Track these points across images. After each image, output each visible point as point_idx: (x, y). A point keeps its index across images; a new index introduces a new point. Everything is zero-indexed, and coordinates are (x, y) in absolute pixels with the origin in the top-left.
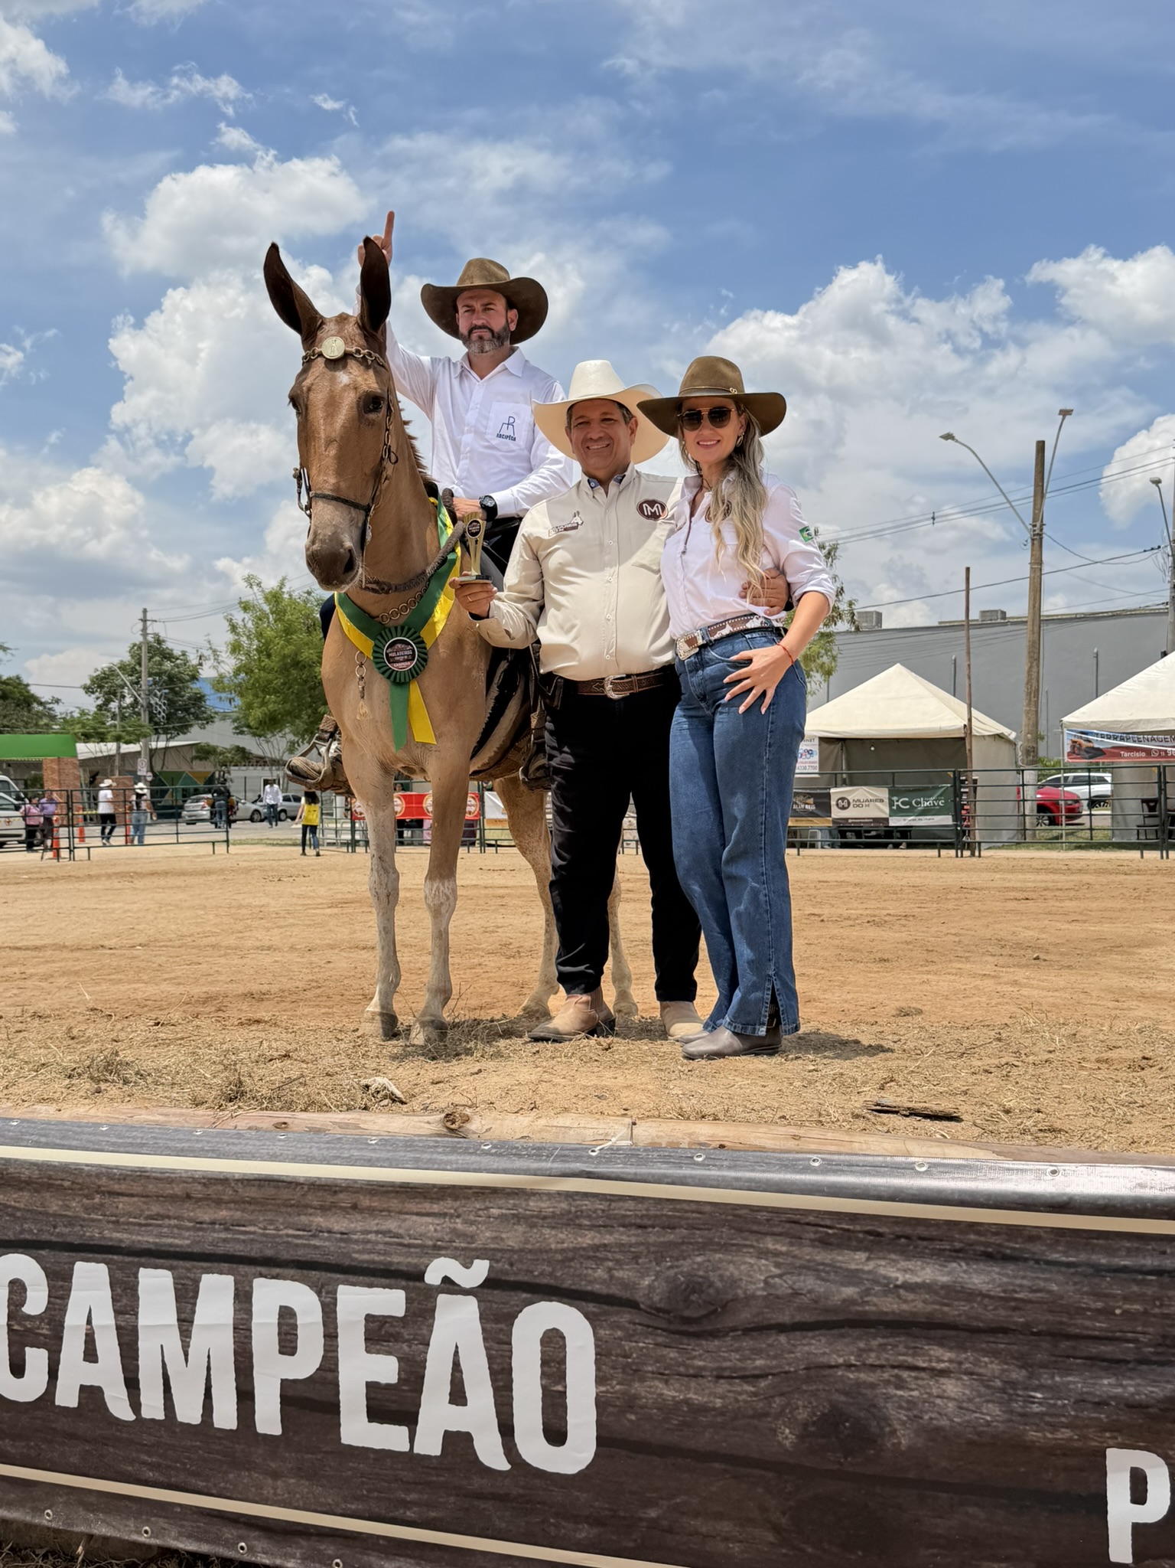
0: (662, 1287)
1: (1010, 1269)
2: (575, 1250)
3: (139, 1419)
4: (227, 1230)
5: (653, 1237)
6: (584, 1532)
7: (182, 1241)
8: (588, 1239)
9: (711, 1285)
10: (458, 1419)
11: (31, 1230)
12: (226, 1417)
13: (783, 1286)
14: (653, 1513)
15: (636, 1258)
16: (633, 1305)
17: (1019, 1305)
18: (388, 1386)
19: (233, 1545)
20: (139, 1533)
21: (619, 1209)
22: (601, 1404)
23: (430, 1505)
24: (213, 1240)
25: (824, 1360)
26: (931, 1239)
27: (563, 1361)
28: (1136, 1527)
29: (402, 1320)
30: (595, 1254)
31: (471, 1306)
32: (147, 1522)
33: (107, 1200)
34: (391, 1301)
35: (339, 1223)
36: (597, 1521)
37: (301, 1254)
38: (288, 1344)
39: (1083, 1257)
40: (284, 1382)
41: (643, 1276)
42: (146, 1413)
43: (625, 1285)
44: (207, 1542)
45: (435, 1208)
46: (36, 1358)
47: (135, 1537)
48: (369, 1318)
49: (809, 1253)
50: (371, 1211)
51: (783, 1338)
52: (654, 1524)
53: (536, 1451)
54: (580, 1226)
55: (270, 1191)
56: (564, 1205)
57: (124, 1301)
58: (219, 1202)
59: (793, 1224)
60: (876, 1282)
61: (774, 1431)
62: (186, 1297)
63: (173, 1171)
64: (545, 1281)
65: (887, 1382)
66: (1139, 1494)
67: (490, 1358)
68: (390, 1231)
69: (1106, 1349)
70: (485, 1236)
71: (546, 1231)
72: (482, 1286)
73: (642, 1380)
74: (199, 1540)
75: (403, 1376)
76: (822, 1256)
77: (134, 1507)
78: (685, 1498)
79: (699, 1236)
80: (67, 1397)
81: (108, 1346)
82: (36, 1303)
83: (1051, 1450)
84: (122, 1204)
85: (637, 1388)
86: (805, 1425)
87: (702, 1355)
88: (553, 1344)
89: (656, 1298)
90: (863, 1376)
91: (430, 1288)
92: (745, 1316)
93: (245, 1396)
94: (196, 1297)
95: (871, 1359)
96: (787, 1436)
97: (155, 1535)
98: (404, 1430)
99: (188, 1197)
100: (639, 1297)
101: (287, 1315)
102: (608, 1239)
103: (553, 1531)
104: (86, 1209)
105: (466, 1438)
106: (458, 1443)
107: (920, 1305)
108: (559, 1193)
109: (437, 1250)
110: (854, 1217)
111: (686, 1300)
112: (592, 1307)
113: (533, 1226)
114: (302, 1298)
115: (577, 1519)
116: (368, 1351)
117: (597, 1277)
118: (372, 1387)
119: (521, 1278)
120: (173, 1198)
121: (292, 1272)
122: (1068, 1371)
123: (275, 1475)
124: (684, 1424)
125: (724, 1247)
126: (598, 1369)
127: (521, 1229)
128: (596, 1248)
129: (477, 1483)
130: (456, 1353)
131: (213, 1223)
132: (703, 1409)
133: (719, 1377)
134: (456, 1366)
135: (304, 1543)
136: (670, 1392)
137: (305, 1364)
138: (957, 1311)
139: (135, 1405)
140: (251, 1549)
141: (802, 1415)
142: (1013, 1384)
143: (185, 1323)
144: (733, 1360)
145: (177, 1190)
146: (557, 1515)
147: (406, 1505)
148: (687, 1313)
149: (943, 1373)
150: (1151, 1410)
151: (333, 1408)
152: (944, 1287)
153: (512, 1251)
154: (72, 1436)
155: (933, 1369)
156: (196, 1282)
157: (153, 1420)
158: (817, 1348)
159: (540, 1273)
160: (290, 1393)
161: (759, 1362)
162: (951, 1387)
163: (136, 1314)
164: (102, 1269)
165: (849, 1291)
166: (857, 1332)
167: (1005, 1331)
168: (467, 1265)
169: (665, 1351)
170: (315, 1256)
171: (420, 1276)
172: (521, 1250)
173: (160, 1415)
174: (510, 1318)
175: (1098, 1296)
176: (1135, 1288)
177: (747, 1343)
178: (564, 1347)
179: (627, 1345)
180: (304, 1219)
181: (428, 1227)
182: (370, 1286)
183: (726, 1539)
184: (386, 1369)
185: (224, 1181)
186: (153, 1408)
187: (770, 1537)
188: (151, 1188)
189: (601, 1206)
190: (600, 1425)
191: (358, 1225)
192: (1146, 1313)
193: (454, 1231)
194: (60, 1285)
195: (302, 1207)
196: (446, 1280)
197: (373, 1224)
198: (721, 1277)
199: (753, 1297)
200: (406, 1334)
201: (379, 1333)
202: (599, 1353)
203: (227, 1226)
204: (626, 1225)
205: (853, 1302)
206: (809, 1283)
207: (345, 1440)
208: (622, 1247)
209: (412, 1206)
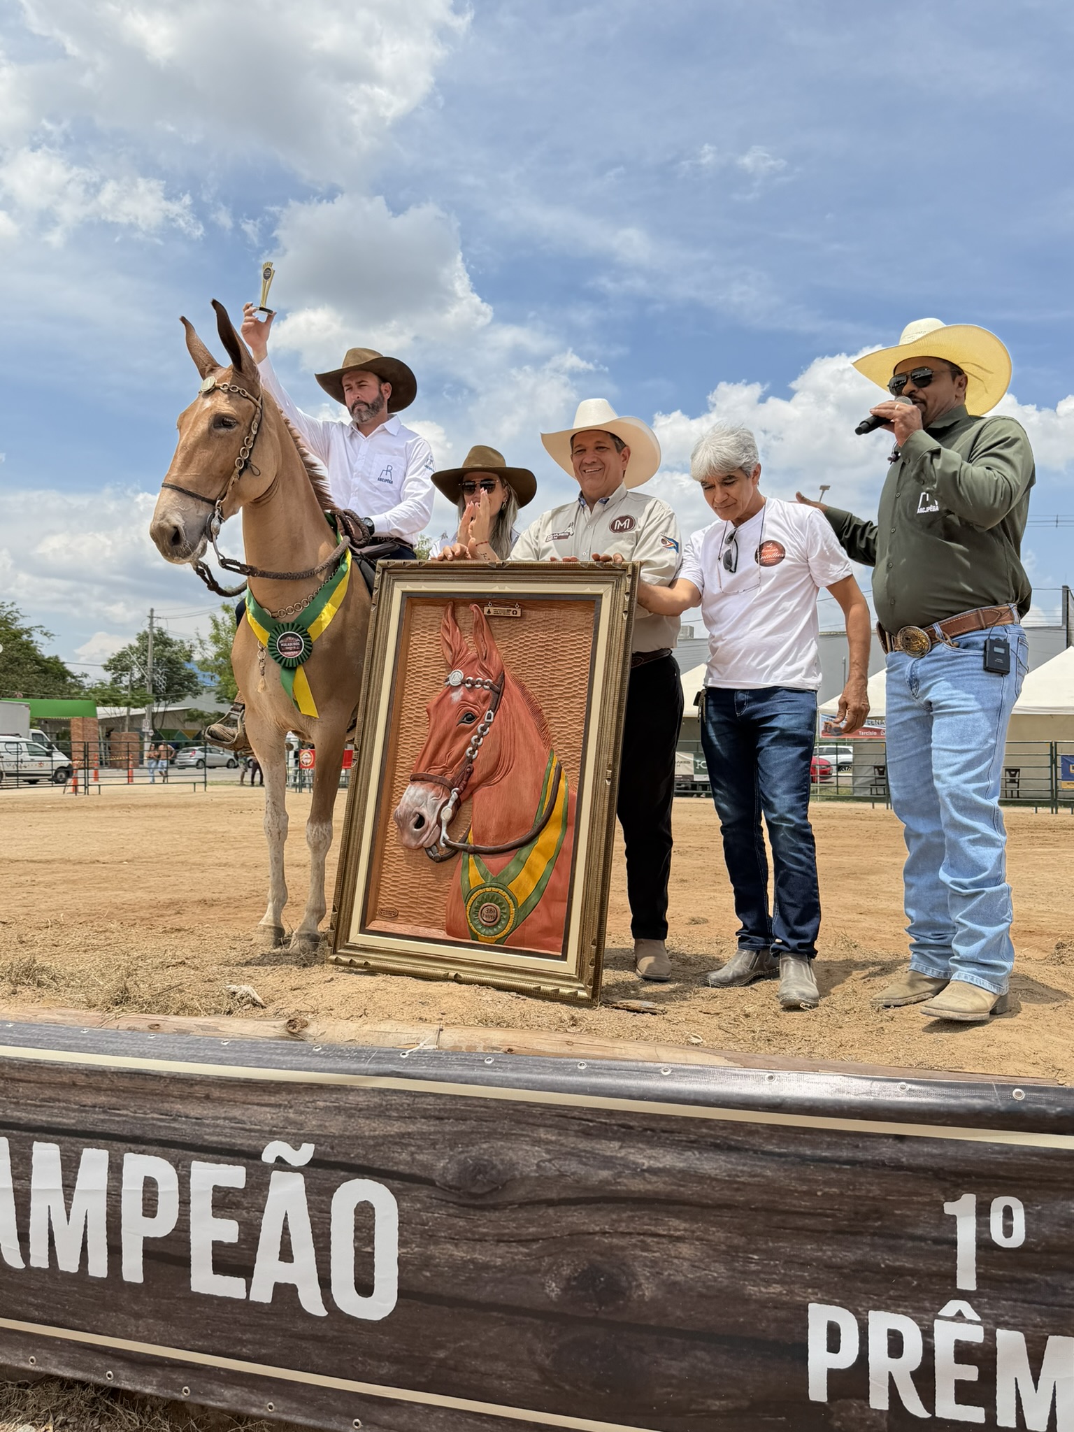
0: (453, 1168)
1: (734, 1157)
2: (385, 1137)
3: (28, 1268)
4: (105, 1112)
5: (449, 1127)
6: (386, 1369)
7: (69, 1121)
8: (396, 1128)
9: (494, 1167)
10: (286, 1272)
12: (98, 1267)
13: (552, 1169)
14: (441, 1354)
15: (434, 1144)
16: (430, 1182)
17: (740, 1187)
18: (230, 1245)
19: (100, 1372)
20: (27, 1361)
21: (423, 1104)
22: (401, 1262)
23: (262, 1344)
24: (93, 1120)
25: (584, 1228)
26: (672, 1132)
27: (372, 1228)
28: (831, 1373)
29: (243, 1192)
30: (401, 1140)
31: (298, 1181)
32: (33, 1352)
33: (9, 1085)
34: (234, 1176)
35: (195, 1110)
36: (394, 1359)
37: (163, 1135)
38: (150, 1208)
39: (792, 1149)
40: (146, 1240)
41: (439, 1160)
42: (34, 1263)
43: (424, 1166)
44: (81, 1370)
45: (273, 1100)
47: (23, 1365)
48: (216, 1189)
49: (572, 1142)
50: (221, 1101)
51: (551, 1211)
52: (442, 1363)
53: (348, 1300)
54: (390, 1117)
55: (139, 1082)
56: (377, 1100)
57: (21, 1169)
58: (98, 1090)
59: (562, 1118)
60: (626, 1166)
61: (543, 1285)
62: (70, 1167)
63: (62, 1064)
64: (359, 1162)
65: (635, 1246)
66: (834, 1345)
67: (313, 1224)
68: (235, 1118)
69: (809, 1222)
70: (312, 1123)
71: (362, 1121)
72: (308, 1165)
73: (436, 1243)
74: (74, 1367)
75: (242, 1237)
76: (584, 1144)
77: (23, 1340)
78: (468, 1342)
79: (485, 1127)
81: (6, 1209)
83: (763, 1304)
84: (22, 1089)
85: (432, 1250)
86: (569, 1280)
87: (486, 1223)
88: (365, 1214)
89: (449, 1178)
90: (615, 1241)
91: (266, 1166)
92: (520, 1193)
93: (115, 1251)
94: (77, 1167)
95: (623, 1227)
96: (553, 1289)
97: (39, 1364)
98: (242, 1281)
99: (74, 1084)
100: (435, 1176)
101: (150, 1186)
102: (412, 1128)
103: (360, 1367)
105: (293, 1289)
106: (285, 1293)
107: (661, 1186)
108: (373, 1090)
109: (273, 1135)
110: (611, 1113)
111: (474, 1179)
112: (397, 1184)
113: (351, 1116)
114: (162, 1170)
115: (380, 1358)
116: (214, 1215)
117: (401, 1159)
118: (217, 1245)
119: (339, 1159)
120: (63, 1086)
121: (155, 1149)
122: (778, 1238)
123: (138, 1316)
124: (469, 1279)
125: (506, 1136)
126: (400, 1235)
127: (341, 1118)
128: (402, 1135)
129: (301, 1326)
130: (286, 1219)
131: (94, 1106)
132: (486, 1267)
133: (499, 1241)
134: (286, 1230)
135: (159, 1372)
136: (459, 1253)
137: (163, 1225)
138: (690, 1190)
139: (26, 1256)
140: (117, 1377)
141: (566, 1271)
142: (736, 1248)
143: (69, 1187)
144: (511, 1228)
145: (65, 1079)
146: (364, 1354)
147: (242, 1342)
148: (474, 1190)
149: (679, 1239)
150: (845, 1271)
151: (184, 1262)
152: (681, 1171)
153: (334, 1137)
155: (671, 1236)
156: (79, 1154)
157: (39, 1269)
158: (577, 1218)
159: (356, 1155)
160: (151, 1248)
161: (532, 1230)
162: (685, 1250)
163: (30, 1180)
165: (605, 1174)
166: (610, 1206)
167: (729, 1207)
168: (296, 1147)
169: (455, 1221)
170: (176, 1137)
171: (257, 1155)
172: (341, 1136)
173: (45, 1265)
174: (331, 1192)
175: (804, 1180)
176: (833, 1175)
177: (522, 1215)
178: (374, 1216)
179: (424, 1215)
180: (167, 1106)
181: (266, 1116)
182: (218, 1162)
183: (500, 1377)
184: (229, 1231)
185: (102, 1072)
186: (39, 1259)
187: (536, 1377)
188: (45, 1077)
189: (407, 1101)
190: (400, 1279)
191: (211, 1113)
192: (842, 1194)
193: (287, 1119)
195: (165, 1096)
196: (279, 1160)
197: (221, 1111)
198: (502, 1160)
199: (527, 1177)
200: (245, 1203)
201: (224, 1202)
202: (402, 1223)
203: (105, 1109)
204: (427, 1117)
205: (608, 1183)
206: (573, 1166)
207: (194, 1289)
208: (423, 1135)
209: (254, 1098)
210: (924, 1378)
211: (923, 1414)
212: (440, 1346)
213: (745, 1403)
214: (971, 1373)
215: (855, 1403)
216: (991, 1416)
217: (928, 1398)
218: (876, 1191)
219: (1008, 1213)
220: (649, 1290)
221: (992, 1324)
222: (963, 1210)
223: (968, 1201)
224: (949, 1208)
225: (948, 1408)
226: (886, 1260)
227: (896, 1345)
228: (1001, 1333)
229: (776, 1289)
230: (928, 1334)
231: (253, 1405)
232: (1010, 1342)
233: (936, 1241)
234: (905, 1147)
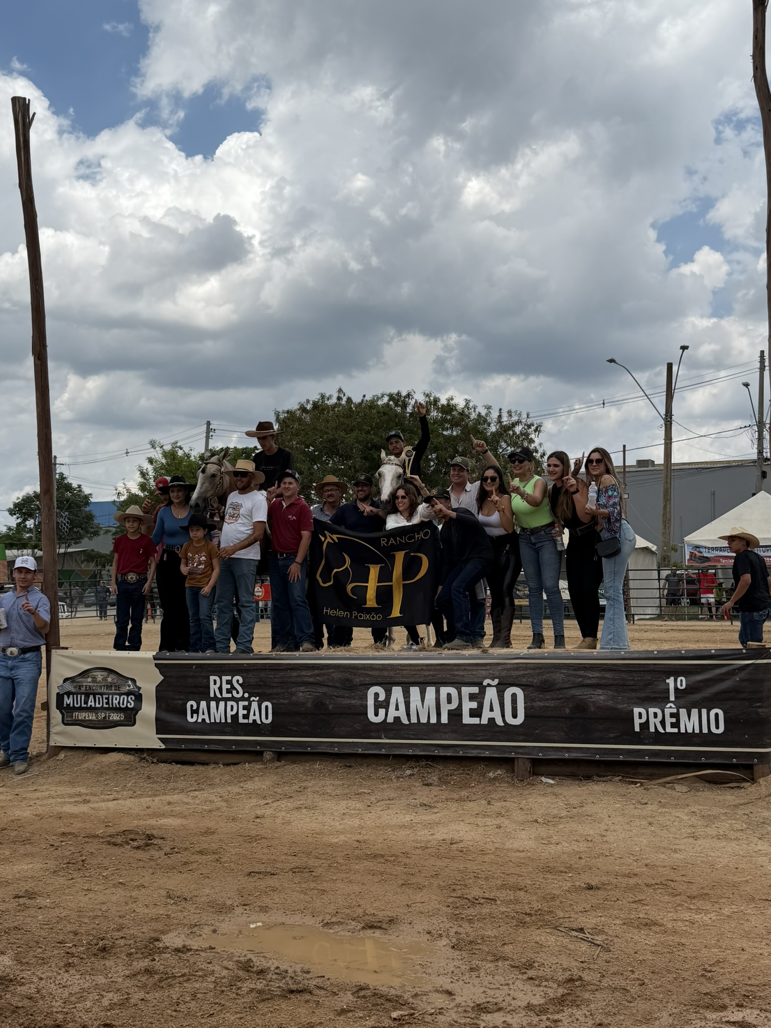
0: (539, 682)
1: (613, 673)
2: (519, 675)
3: (410, 724)
5: (537, 671)
6: (522, 738)
7: (421, 680)
8: (522, 673)
9: (550, 680)
10: (491, 715)
11: (380, 680)
12: (433, 720)
13: (566, 679)
14: (537, 732)
15: (533, 676)
16: (533, 686)
17: (615, 680)
18: (475, 709)
19: (432, 751)
20: (409, 752)
21: (529, 666)
22: (525, 708)
23: (485, 736)
24: (428, 679)
25: (575, 694)
26: (598, 667)
27: (516, 700)
28: (640, 724)
29: (478, 694)
30: (524, 676)
31: (494, 689)
32: (411, 749)
33: (400, 672)
34: (475, 690)
35: (461, 673)
36: (524, 735)
37: (453, 681)
39: (628, 669)
40: (449, 710)
41: (535, 680)
42: (412, 722)
43: (530, 682)
45: (484, 668)
46: (382, 712)
47: (407, 753)
48: (470, 694)
49: (571, 672)
50: (469, 670)
51: (566, 691)
53: (510, 720)
54: (520, 670)
55: (443, 667)
56: (514, 666)
57: (406, 695)
58: (430, 670)
59: (569, 666)
60: (586, 677)
61: (564, 710)
62: (423, 693)
64: (512, 682)
65: (588, 698)
66: (640, 717)
67: (499, 700)
68: (474, 674)
69: (634, 687)
70: (497, 673)
71: (511, 672)
72: (497, 685)
73: (534, 702)
74: (425, 751)
75: (478, 706)
76: (574, 672)
77: (407, 745)
78: (544, 727)
79: (547, 670)
80: (390, 720)
81: (402, 707)
82: (382, 697)
83: (622, 709)
84: (405, 672)
85: (534, 704)
86: (571, 708)
87: (548, 696)
88: (514, 696)
89: (538, 684)
91: (484, 686)
92: (558, 686)
93: (439, 715)
95: (585, 693)
96: (567, 711)
98: (479, 719)
99: (422, 669)
100: (534, 684)
101: (449, 695)
102: (526, 672)
104: (395, 674)
105: (494, 719)
106: (492, 720)
107: (595, 681)
108: (515, 663)
109: (486, 678)
111: (544, 684)
112: (523, 687)
113: (509, 671)
114: (453, 691)
115: (519, 735)
116: (470, 701)
117: (524, 681)
118: (471, 709)
119: (506, 682)
120: (418, 670)
121: (450, 685)
122: (626, 693)
123: (445, 733)
124: (544, 711)
125: (553, 672)
126: (525, 701)
127: (506, 672)
128: (524, 674)
129: (496, 729)
130: (491, 700)
131: (429, 675)
132: (549, 707)
133: (552, 700)
134: (491, 703)
135: (452, 749)
136: (541, 704)
137: (454, 705)
138: (603, 682)
139: (409, 720)
140: (439, 752)
141: (571, 706)
142: (615, 696)
143: (423, 699)
144: (555, 696)
145: (419, 668)
146: (515, 735)
147: (479, 736)
148: (545, 687)
149: (600, 695)
150: (643, 699)
151: (461, 715)
152: (600, 677)
153: (504, 676)
154: (392, 730)
155: (598, 694)
156: (426, 689)
157: (414, 723)
158: (574, 692)
159: (510, 681)
160: (450, 713)
161: (561, 696)
162: (602, 697)
163: (409, 698)
164: (400, 688)
165: (580, 679)
166: (582, 688)
167: (613, 685)
168: (493, 680)
169: (540, 695)
170: (456, 681)
171: (482, 684)
172: (506, 676)
173: (416, 722)
174: (504, 691)
175: (632, 677)
176: (639, 675)
177: (558, 692)
178: (517, 696)
179: (531, 695)
180: (452, 673)
181: (483, 673)
182: (470, 687)
183: (555, 737)
184: (474, 705)
185: (432, 665)
186: (414, 720)
187: (563, 734)
188: (413, 668)
189: (524, 665)
190: (525, 713)
191: (466, 673)
192: (641, 680)
193: (490, 673)
194: (388, 693)
195: (452, 670)
196: (488, 684)
197: (470, 673)
198: (552, 679)
199: (559, 682)
200: (479, 697)
201: (472, 697)
202: (525, 697)
203: (433, 676)
204: (530, 669)
205: (581, 682)
206: (572, 678)
207: (464, 723)
208: (530, 674)
209: (479, 668)
210: (663, 723)
211: (663, 732)
212: (537, 729)
213: (619, 734)
214: (674, 720)
215: (646, 731)
216: (679, 730)
217: (664, 728)
218: (650, 678)
219: (681, 681)
220: (592, 709)
221: (678, 708)
222: (671, 681)
223: (672, 678)
224: (667, 681)
225: (669, 729)
226: (653, 695)
227: (655, 715)
228: (680, 710)
229: (626, 705)
230: (663, 712)
231: (482, 753)
232: (683, 712)
233: (665, 689)
234: (656, 666)
